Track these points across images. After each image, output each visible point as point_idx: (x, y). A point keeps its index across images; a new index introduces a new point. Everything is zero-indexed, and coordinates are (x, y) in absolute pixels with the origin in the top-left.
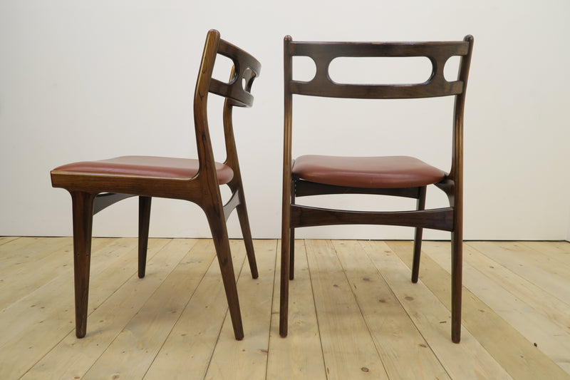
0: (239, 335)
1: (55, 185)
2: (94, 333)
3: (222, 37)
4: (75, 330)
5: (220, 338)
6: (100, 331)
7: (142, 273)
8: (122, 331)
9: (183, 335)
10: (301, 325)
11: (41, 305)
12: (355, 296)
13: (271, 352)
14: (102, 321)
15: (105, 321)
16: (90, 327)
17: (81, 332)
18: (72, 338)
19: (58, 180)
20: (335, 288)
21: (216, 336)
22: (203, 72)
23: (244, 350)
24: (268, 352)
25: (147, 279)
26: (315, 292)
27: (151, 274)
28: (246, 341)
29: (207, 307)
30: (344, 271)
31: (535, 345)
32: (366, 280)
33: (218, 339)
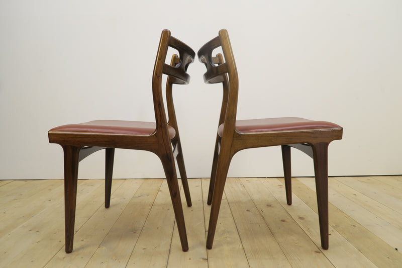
0: (185, 248)
1: (51, 141)
2: (78, 249)
3: (172, 35)
4: (64, 247)
5: (172, 250)
6: (83, 248)
7: (107, 205)
8: (99, 247)
9: (144, 249)
10: (228, 239)
11: (36, 229)
12: (263, 217)
13: (210, 259)
14: (82, 240)
15: (85, 240)
16: (76, 245)
17: (69, 249)
18: (63, 253)
19: (53, 138)
20: (248, 213)
21: (169, 249)
22: (159, 59)
23: (190, 259)
24: (207, 260)
25: (111, 209)
26: (234, 215)
27: (114, 205)
28: (190, 252)
29: (158, 228)
30: (252, 200)
31: (396, 249)
32: (269, 206)
33: (170, 251)
